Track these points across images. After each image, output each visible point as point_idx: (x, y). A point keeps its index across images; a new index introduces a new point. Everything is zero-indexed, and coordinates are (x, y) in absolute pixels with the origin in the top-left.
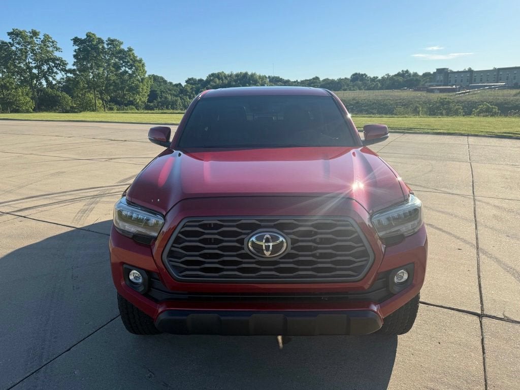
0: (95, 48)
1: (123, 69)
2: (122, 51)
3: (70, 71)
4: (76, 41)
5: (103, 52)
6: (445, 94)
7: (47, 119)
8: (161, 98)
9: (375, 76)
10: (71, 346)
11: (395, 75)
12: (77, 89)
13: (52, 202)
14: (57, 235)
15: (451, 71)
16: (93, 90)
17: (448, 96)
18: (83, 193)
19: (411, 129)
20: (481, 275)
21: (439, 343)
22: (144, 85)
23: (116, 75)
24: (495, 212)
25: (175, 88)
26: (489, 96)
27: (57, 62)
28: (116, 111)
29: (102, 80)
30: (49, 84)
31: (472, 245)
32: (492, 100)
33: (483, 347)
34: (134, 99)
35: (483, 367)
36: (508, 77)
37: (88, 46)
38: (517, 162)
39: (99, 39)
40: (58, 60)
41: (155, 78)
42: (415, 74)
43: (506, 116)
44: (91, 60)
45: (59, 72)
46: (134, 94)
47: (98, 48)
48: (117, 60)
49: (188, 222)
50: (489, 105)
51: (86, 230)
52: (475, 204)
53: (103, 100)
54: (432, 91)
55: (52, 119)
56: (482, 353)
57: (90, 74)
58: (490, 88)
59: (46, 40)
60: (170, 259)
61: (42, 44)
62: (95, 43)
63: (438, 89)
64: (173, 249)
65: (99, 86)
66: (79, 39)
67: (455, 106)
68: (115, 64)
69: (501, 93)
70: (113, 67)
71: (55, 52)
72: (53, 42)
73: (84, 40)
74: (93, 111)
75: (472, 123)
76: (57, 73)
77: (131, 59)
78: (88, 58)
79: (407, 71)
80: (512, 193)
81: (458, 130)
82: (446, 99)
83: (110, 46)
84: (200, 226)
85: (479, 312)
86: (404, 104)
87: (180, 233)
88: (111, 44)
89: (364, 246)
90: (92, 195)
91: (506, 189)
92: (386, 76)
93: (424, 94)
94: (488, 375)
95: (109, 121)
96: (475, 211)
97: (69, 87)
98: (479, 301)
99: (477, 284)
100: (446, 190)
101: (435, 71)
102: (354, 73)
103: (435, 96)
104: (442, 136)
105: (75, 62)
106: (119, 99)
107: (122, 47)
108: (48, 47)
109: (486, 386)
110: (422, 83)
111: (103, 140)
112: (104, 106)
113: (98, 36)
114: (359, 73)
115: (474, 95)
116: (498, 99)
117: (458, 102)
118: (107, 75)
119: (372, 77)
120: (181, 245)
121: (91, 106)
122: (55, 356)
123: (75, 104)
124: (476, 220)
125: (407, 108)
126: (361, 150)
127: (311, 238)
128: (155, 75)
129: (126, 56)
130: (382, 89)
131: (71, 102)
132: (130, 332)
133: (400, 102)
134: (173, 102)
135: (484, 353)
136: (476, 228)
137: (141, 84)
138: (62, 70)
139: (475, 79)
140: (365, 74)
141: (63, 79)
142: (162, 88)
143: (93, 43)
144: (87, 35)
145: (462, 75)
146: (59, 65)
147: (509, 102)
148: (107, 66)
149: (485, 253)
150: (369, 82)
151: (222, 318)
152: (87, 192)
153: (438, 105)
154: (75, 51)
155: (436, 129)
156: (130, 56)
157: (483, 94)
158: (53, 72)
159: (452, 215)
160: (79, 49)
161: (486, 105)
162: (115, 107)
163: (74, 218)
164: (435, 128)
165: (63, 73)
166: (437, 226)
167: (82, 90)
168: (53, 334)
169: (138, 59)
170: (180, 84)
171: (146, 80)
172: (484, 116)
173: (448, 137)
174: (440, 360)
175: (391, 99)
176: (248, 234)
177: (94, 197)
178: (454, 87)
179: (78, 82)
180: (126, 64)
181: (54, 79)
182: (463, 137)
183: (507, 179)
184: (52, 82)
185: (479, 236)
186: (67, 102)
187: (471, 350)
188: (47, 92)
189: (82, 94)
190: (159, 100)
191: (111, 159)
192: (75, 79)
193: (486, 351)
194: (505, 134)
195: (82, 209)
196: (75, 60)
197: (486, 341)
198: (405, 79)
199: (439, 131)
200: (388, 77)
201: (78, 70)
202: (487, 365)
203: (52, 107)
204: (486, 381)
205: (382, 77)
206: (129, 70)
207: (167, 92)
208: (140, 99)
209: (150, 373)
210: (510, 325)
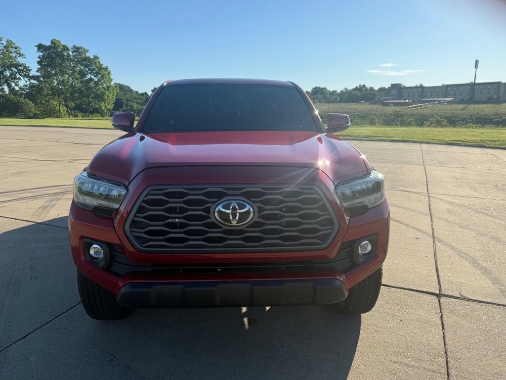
0: (60, 55)
1: (89, 76)
2: (87, 59)
3: (34, 77)
4: (40, 47)
5: (68, 58)
6: (399, 108)
7: (8, 124)
8: (126, 107)
9: (334, 90)
10: (27, 333)
11: (353, 90)
12: (41, 95)
13: (11, 199)
14: (15, 230)
15: (404, 86)
16: (57, 97)
17: (402, 109)
18: (44, 190)
19: (368, 137)
20: (438, 261)
21: (401, 321)
22: (110, 93)
23: (81, 82)
24: (448, 207)
25: (141, 97)
26: (439, 110)
27: (20, 68)
28: (80, 118)
29: (67, 87)
30: (12, 90)
31: (428, 235)
32: (441, 114)
33: (442, 323)
34: (100, 106)
35: (443, 341)
36: (455, 93)
37: (53, 52)
38: (466, 165)
39: (65, 46)
40: (21, 66)
41: (121, 87)
42: (372, 89)
43: (455, 127)
44: (55, 66)
45: (22, 78)
46: (99, 101)
47: (64, 55)
48: (82, 68)
49: (152, 190)
50: (439, 118)
51: (46, 224)
52: (429, 200)
53: (67, 106)
54: (387, 104)
55: (14, 124)
56: (442, 329)
57: (55, 80)
58: (440, 102)
59: (8, 46)
60: (132, 229)
61: (5, 49)
62: (60, 50)
63: (393, 103)
64: (136, 219)
65: (63, 93)
66: (43, 46)
67: (408, 118)
68: (81, 71)
69: (449, 107)
70: (78, 74)
71: (18, 58)
72: (16, 48)
73: (49, 46)
74: (57, 117)
75: (424, 132)
76: (19, 79)
77: (97, 67)
78: (53, 64)
79: (364, 86)
80: (463, 191)
81: (412, 138)
82: (400, 111)
83: (75, 53)
84: (164, 195)
85: (438, 292)
86: (361, 116)
87: (143, 201)
88: (76, 52)
89: (329, 214)
90: (53, 192)
91: (457, 187)
92: (344, 90)
93: (380, 107)
94: (448, 347)
95: (74, 126)
96: (430, 205)
97: (33, 93)
98: (437, 282)
99: (435, 268)
100: (402, 188)
101: (390, 86)
102: (314, 87)
103: (390, 109)
104: (397, 143)
105: (38, 69)
106: (84, 106)
107: (88, 55)
108: (11, 52)
109: (447, 357)
110: (377, 97)
111: (67, 144)
112: (69, 113)
113: (63, 43)
114: (319, 87)
115: (425, 109)
116: (447, 113)
117: (410, 116)
118: (72, 82)
119: (331, 91)
120: (145, 215)
121: (56, 113)
122: (9, 344)
123: (38, 110)
124: (431, 214)
125: (364, 120)
126: (325, 135)
127: (278, 207)
128: (122, 84)
129: (91, 64)
130: (341, 103)
131: (35, 108)
132: (91, 317)
133: (358, 115)
134: (139, 110)
135: (443, 328)
136: (432, 221)
137: (107, 91)
138: (25, 76)
139: (426, 94)
140: (325, 88)
141: (26, 86)
142: (128, 96)
143: (58, 50)
144: (52, 42)
145: (414, 91)
146: (23, 71)
147: (457, 116)
148: (72, 73)
149: (441, 241)
150: (329, 95)
151: (187, 289)
152: (49, 190)
153: (393, 117)
154: (39, 58)
155: (392, 137)
156: (95, 63)
157: (433, 108)
158: (15, 78)
159: (409, 209)
160: (43, 56)
161: (436, 118)
162: (80, 114)
163: (34, 213)
164: (391, 135)
165: (26, 79)
166: (395, 219)
167: (46, 97)
168: (8, 323)
169: (104, 66)
170: (146, 93)
171: (111, 88)
172: (434, 127)
173: (403, 144)
174: (402, 336)
175: (349, 111)
176: (214, 202)
177: (55, 194)
178: (407, 101)
179: (42, 89)
180: (92, 72)
181: (17, 85)
182: (417, 144)
183: (457, 179)
184: (14, 88)
185: (434, 227)
186: (30, 109)
187: (431, 326)
188: (9, 99)
189: (46, 101)
190: (125, 108)
191: (75, 160)
192: (39, 85)
193: (445, 327)
194: (454, 142)
195: (43, 205)
196: (39, 67)
197: (445, 318)
198: (363, 94)
199: (394, 139)
200: (346, 91)
201: (42, 76)
202: (447, 339)
203: (14, 114)
204: (446, 353)
205: (341, 91)
206: (95, 78)
207: (133, 100)
208: (106, 107)
209: (112, 357)
210: (467, 303)
